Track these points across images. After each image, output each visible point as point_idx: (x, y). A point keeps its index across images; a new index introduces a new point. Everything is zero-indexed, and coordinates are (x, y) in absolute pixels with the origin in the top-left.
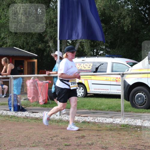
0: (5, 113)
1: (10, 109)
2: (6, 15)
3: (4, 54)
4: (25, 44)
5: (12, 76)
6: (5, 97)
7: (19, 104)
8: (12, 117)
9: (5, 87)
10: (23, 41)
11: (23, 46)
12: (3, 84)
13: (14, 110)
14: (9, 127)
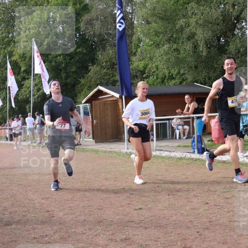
0: (188, 155)
1: (194, 152)
2: (185, 48)
3: (186, 91)
4: (207, 79)
5: (195, 115)
6: (186, 138)
7: (203, 146)
8: (196, 160)
9: (186, 127)
10: (205, 76)
11: (205, 81)
12: (184, 125)
13: (198, 153)
14: (195, 171)
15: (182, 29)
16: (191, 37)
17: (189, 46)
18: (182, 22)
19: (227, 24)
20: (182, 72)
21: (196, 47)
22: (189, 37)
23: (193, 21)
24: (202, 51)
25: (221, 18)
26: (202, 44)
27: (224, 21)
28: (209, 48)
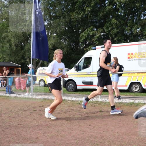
0: (4, 95)
1: (7, 93)
2: (6, 46)
3: (4, 65)
4: (15, 60)
5: (8, 76)
6: (5, 87)
7: (11, 90)
8: (8, 97)
9: (5, 81)
10: (14, 59)
11: (14, 61)
12: (4, 80)
13: (9, 93)
14: (6, 102)
15: (5, 38)
16: (9, 41)
17: (8, 45)
18: (5, 34)
19: (25, 38)
20: (4, 56)
21: (11, 46)
22: (8, 41)
23: (10, 34)
24: (13, 48)
25: (22, 35)
26: (13, 45)
27: (23, 36)
28: (17, 47)
